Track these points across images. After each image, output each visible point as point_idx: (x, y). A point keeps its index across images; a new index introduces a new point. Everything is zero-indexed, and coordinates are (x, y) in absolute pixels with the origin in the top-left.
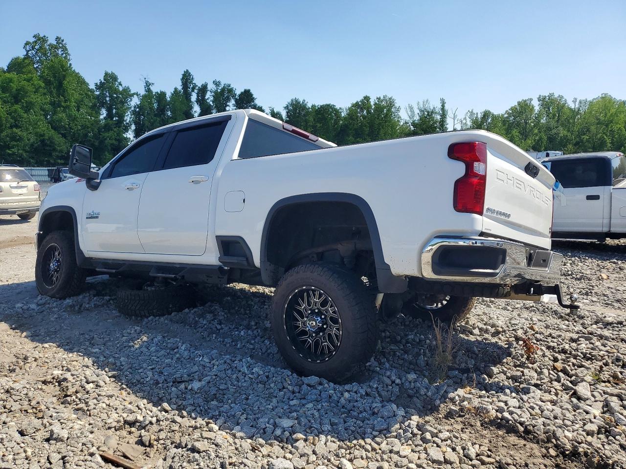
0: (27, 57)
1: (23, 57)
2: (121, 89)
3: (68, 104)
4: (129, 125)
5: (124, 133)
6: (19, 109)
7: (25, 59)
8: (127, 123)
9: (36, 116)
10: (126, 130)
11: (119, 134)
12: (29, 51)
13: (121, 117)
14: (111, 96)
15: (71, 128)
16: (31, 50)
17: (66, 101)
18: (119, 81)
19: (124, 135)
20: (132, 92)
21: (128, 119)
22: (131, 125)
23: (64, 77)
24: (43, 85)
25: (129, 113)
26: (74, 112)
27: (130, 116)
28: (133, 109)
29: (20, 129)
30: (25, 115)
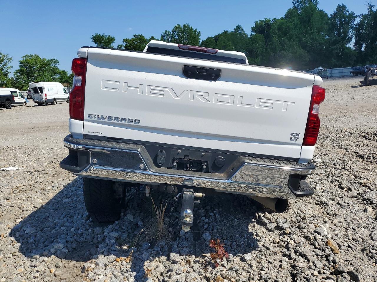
0: (294, 8)
1: (292, 8)
2: (348, 14)
3: (313, 31)
4: (351, 38)
5: (347, 44)
6: (285, 40)
7: (293, 9)
8: (350, 37)
9: (294, 42)
10: (348, 42)
11: (343, 45)
12: (295, 4)
13: (346, 33)
14: (341, 21)
15: (313, 46)
16: (296, 3)
17: (311, 30)
18: (347, 9)
19: (346, 45)
20: (356, 15)
21: (351, 34)
22: (352, 38)
23: (312, 15)
24: (299, 23)
25: (351, 30)
26: (315, 36)
27: (352, 32)
28: (355, 27)
29: (285, 51)
30: (288, 43)
